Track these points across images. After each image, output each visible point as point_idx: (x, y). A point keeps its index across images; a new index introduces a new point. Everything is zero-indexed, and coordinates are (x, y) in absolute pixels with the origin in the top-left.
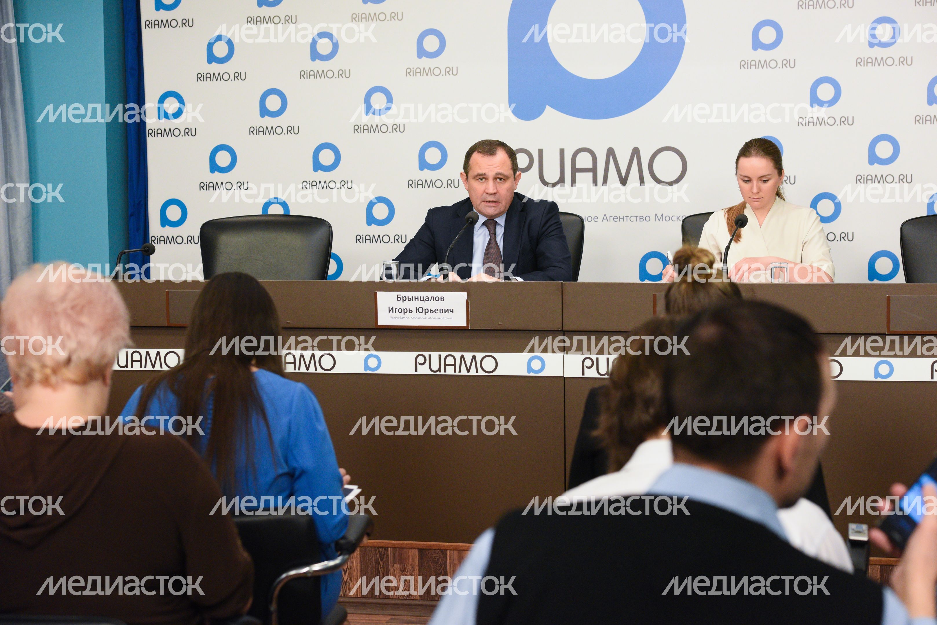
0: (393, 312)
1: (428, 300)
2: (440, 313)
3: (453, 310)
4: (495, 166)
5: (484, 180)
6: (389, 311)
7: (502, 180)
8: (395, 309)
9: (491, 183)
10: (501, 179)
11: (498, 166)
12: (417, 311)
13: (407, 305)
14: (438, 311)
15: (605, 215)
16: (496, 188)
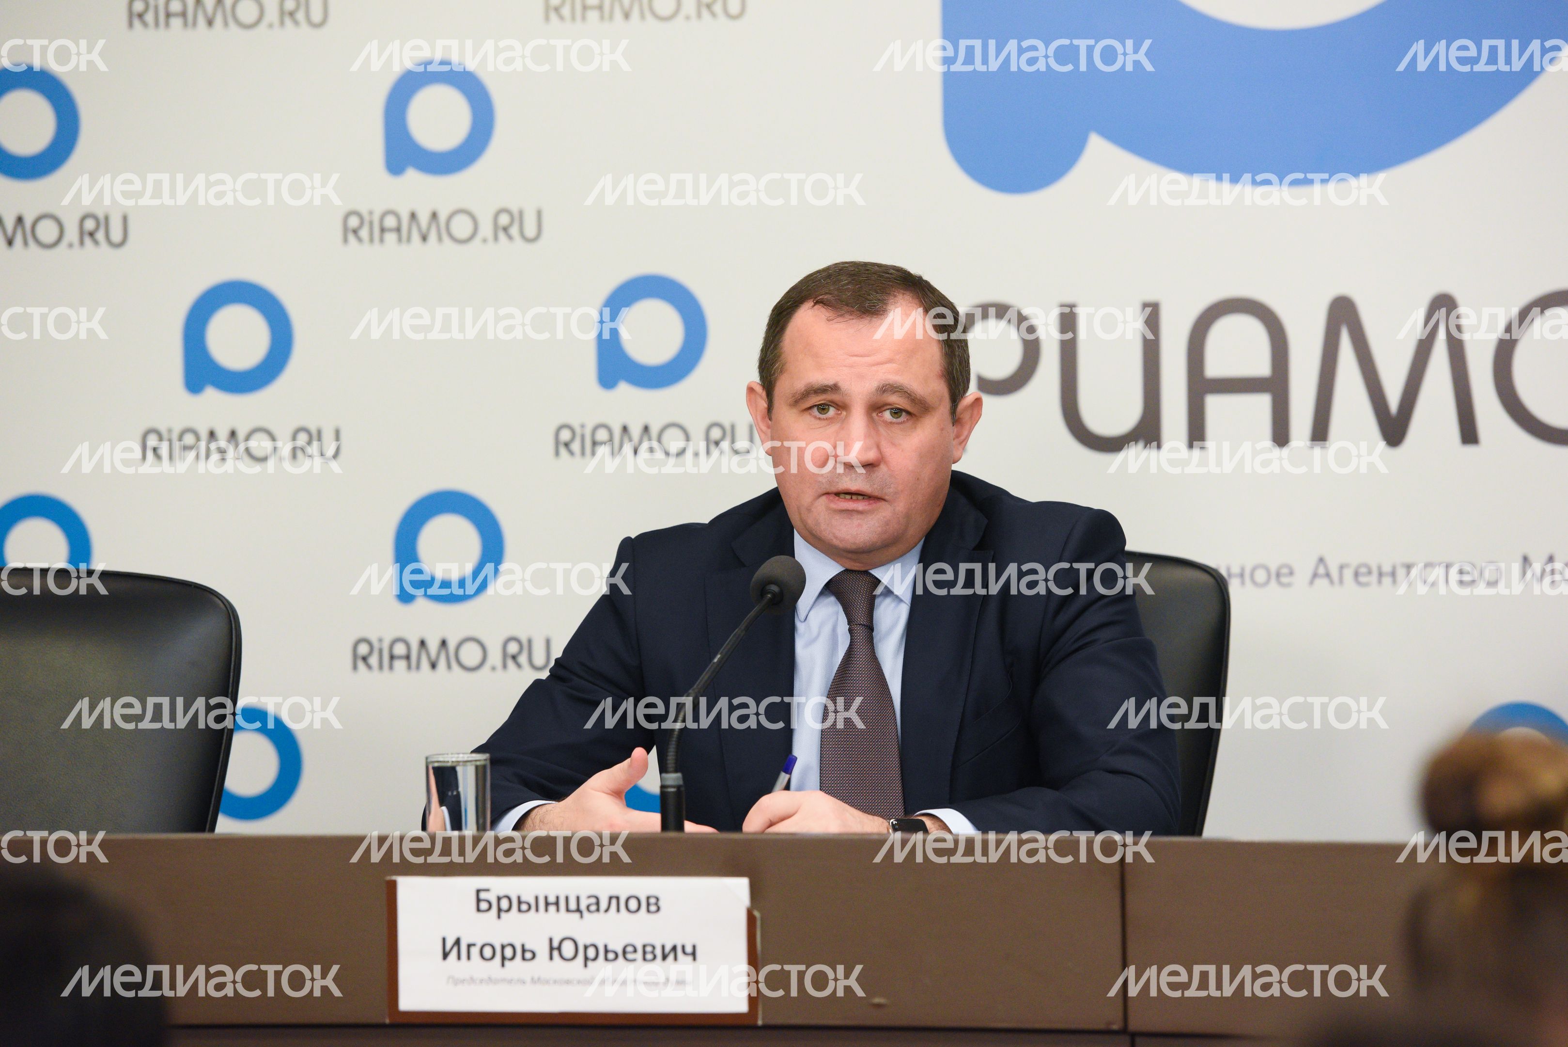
0: (459, 958)
2: (644, 958)
3: (694, 947)
4: (878, 358)
5: (832, 411)
6: (445, 955)
7: (904, 416)
8: (469, 946)
9: (857, 422)
10: (898, 411)
11: (890, 361)
12: (555, 952)
13: (513, 928)
14: (635, 951)
15: (1321, 560)
16: (878, 447)
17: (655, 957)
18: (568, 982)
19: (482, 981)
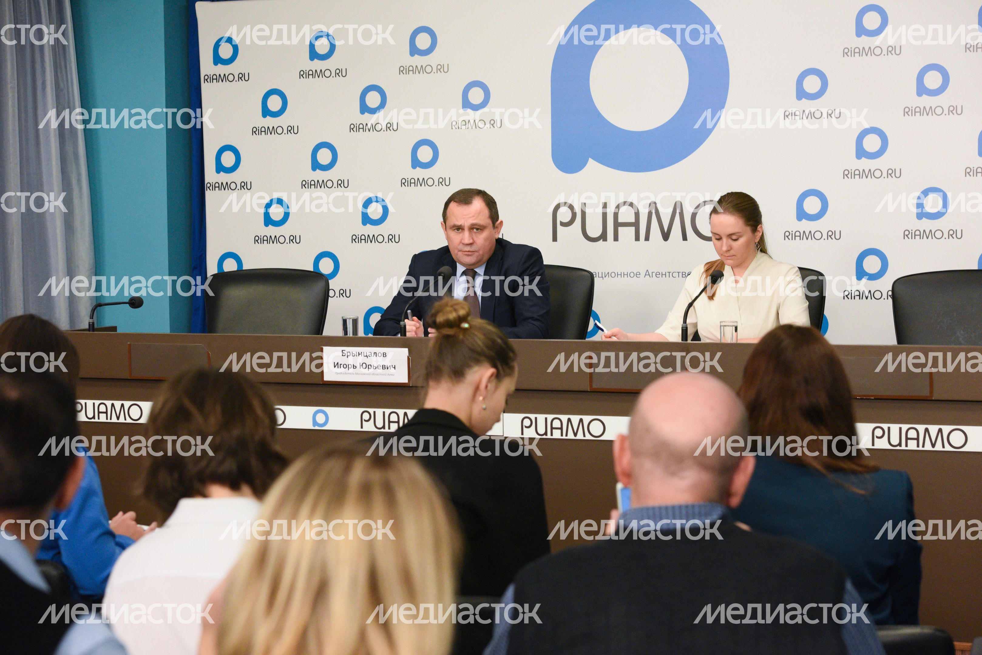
0: (338, 368)
1: (371, 356)
2: (383, 369)
3: (395, 366)
4: (471, 215)
5: (460, 230)
6: (335, 367)
7: (479, 230)
8: (340, 364)
9: (466, 233)
10: (477, 229)
11: (474, 216)
12: (361, 367)
13: (350, 361)
14: (380, 367)
16: (473, 239)
17: (385, 368)
18: (364, 374)
19: (343, 373)
